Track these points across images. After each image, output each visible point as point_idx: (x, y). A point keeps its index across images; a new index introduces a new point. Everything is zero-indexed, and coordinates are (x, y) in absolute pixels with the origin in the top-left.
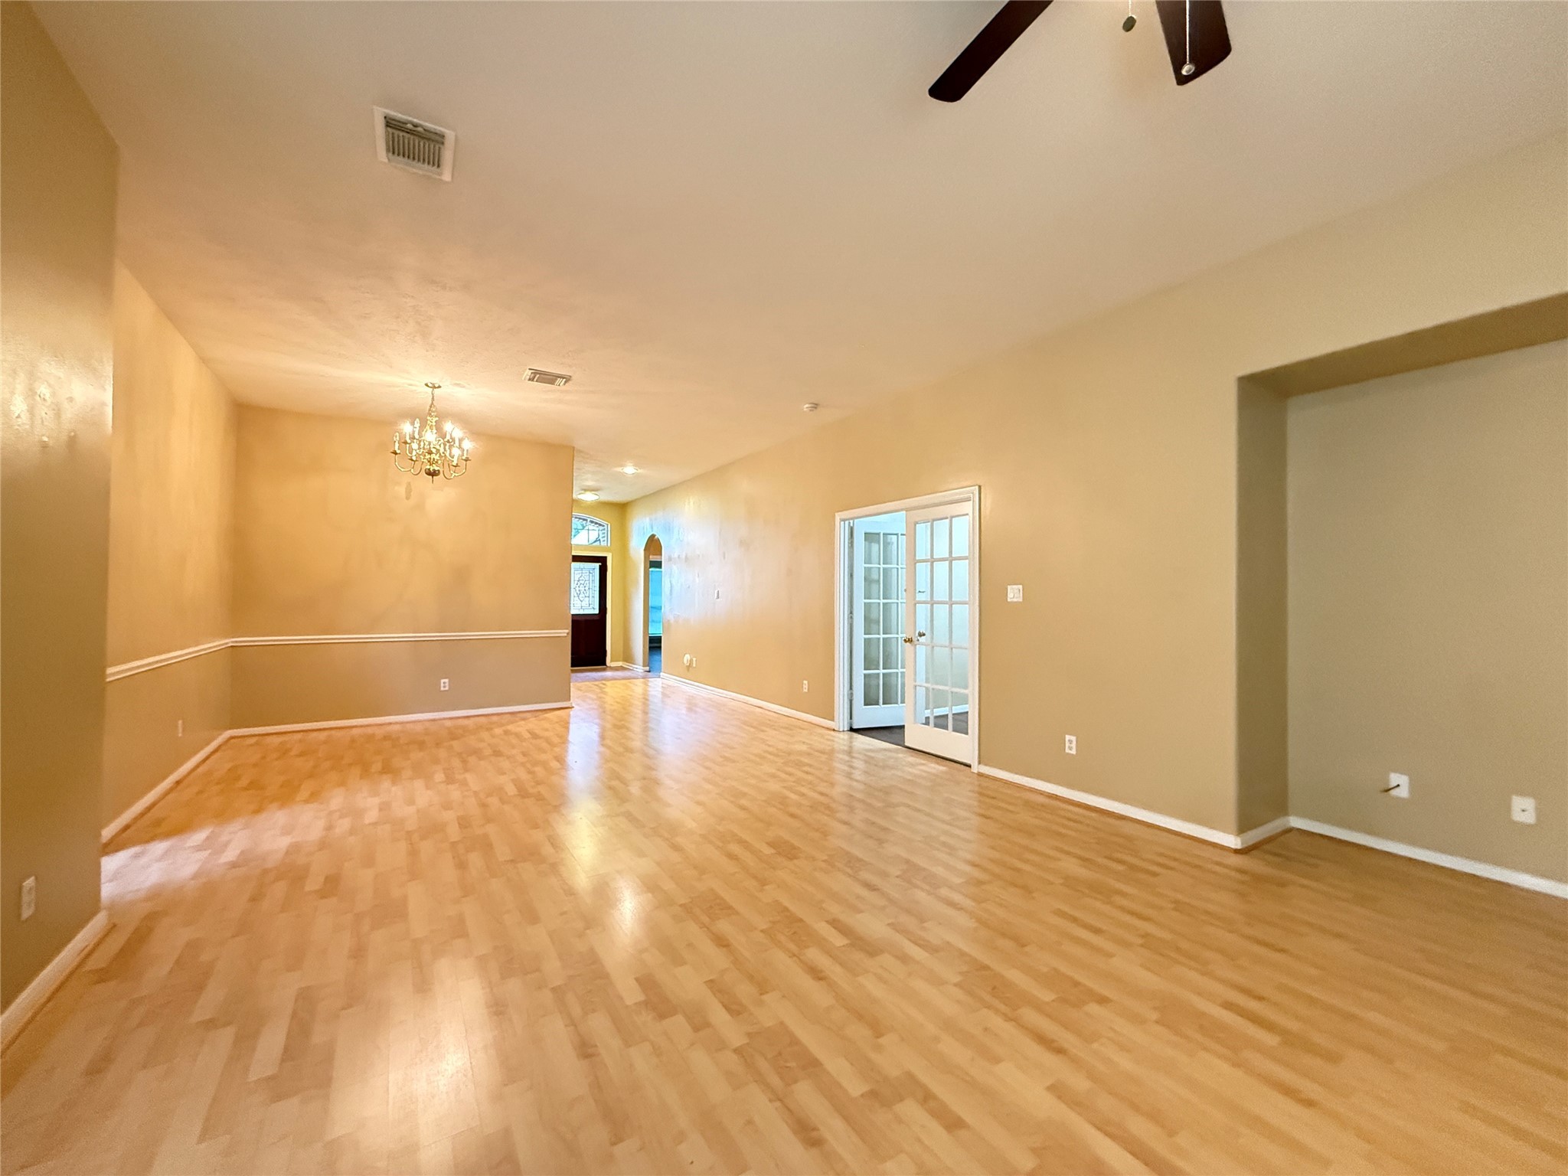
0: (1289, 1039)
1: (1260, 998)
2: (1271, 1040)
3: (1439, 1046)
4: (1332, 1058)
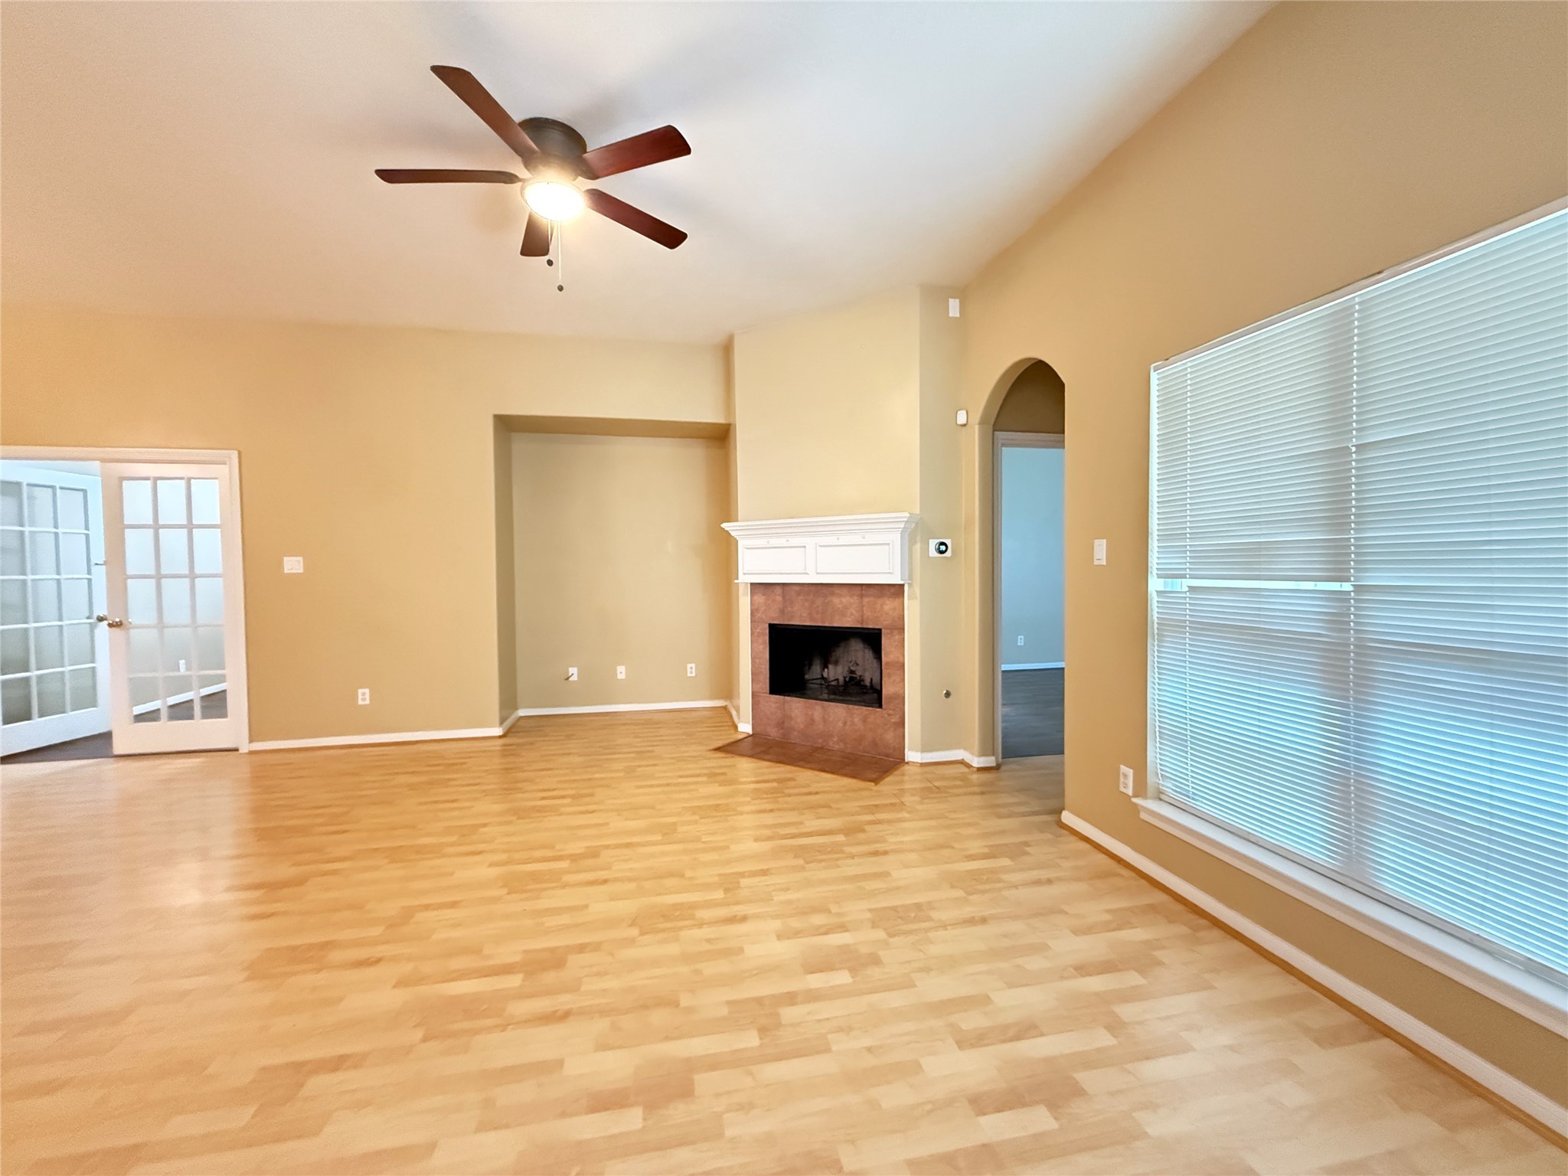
0: (573, 797)
1: (554, 790)
2: (568, 801)
3: (622, 774)
4: (592, 795)
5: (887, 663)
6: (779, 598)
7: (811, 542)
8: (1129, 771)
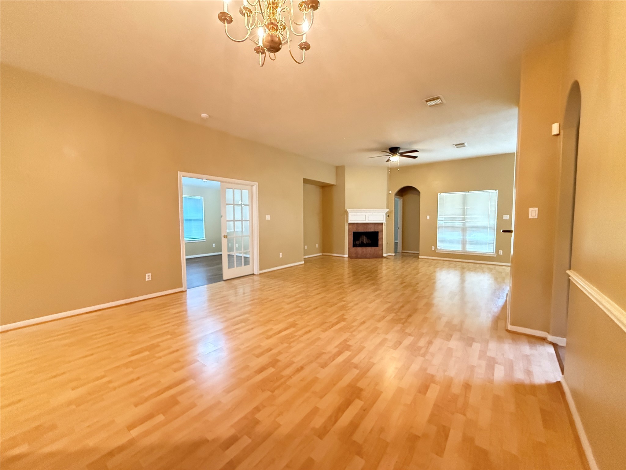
5: (380, 238)
6: (356, 226)
7: (367, 214)
8: (434, 247)
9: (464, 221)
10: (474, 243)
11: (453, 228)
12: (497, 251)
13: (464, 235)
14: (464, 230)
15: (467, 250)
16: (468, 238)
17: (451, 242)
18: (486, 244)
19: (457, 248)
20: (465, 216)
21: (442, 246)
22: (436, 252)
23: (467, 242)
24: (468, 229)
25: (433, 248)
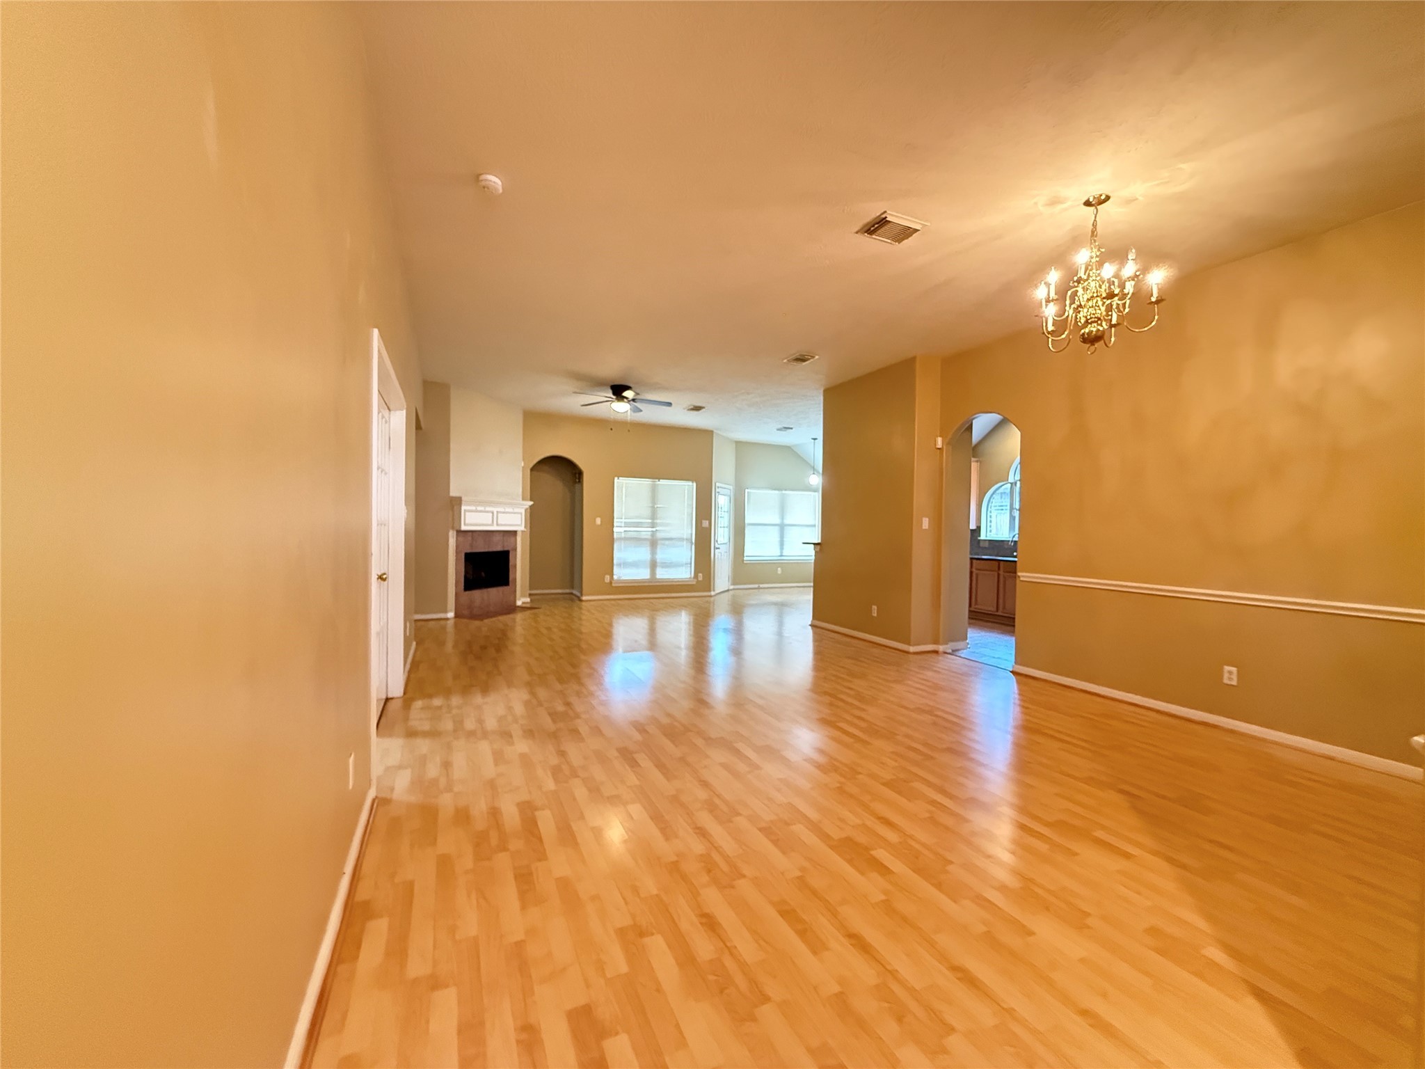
5: (511, 566)
6: (470, 538)
7: (495, 510)
8: (608, 577)
9: (654, 529)
10: (667, 565)
11: (637, 540)
12: (696, 576)
13: (653, 552)
14: (654, 543)
15: (658, 576)
16: (660, 556)
17: (635, 565)
18: (682, 565)
19: (643, 574)
20: (655, 521)
21: (622, 574)
22: (613, 585)
23: (658, 564)
24: (659, 542)
25: (607, 579)
